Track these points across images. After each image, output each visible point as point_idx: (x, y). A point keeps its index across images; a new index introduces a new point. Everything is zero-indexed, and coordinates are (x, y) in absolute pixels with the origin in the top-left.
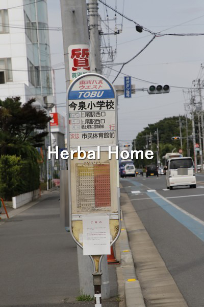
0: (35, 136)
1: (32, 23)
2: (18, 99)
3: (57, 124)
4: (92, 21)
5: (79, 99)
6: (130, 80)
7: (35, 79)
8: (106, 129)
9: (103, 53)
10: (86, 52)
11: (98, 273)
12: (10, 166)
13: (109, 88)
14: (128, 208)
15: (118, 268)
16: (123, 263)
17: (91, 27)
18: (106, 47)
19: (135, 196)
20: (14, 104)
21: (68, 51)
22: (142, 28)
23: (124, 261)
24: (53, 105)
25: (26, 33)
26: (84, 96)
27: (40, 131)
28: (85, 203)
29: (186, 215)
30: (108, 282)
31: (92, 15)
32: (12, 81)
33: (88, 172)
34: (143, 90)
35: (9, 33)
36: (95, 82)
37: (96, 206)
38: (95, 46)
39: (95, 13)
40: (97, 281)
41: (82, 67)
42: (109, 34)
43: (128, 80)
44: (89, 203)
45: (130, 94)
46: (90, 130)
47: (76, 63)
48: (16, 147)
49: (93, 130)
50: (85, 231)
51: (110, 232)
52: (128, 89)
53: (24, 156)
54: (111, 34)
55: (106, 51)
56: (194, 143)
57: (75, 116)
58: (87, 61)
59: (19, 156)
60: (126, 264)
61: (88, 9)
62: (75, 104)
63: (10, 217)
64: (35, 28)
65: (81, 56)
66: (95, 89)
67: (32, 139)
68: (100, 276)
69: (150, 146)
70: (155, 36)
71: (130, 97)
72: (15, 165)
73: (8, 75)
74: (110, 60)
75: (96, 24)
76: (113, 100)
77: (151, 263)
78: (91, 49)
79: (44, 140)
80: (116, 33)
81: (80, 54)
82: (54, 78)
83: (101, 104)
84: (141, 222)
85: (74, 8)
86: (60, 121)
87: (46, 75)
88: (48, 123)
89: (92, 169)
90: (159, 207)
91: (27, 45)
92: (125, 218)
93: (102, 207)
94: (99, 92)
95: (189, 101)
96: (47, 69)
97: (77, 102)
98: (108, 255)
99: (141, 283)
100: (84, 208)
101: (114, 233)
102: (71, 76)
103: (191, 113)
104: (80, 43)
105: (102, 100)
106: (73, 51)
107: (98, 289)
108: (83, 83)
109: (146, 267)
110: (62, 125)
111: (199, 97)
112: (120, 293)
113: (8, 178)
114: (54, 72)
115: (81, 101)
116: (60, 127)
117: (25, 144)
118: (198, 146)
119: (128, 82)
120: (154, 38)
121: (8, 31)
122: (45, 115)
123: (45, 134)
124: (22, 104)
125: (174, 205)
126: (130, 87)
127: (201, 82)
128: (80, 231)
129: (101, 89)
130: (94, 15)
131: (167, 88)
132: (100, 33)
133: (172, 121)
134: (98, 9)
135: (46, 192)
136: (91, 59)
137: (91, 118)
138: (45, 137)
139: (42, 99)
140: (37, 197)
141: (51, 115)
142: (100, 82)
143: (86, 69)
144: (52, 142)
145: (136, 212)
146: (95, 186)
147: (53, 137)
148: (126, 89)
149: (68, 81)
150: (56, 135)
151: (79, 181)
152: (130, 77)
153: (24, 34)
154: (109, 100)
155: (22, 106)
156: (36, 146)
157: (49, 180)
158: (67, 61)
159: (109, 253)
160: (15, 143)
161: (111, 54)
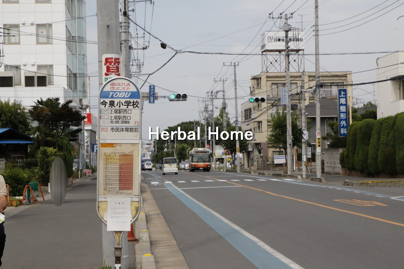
0: (70, 131)
1: (72, 37)
2: (57, 99)
3: (90, 123)
4: (123, 37)
5: (109, 98)
6: (154, 88)
7: (73, 84)
8: (132, 124)
9: (132, 65)
10: (117, 61)
11: (119, 247)
12: (48, 156)
13: (135, 90)
14: (148, 195)
15: (136, 245)
16: (141, 240)
17: (123, 42)
18: (135, 60)
19: (154, 186)
20: (54, 103)
21: (102, 59)
22: (166, 45)
23: (142, 239)
24: (87, 106)
25: (67, 45)
26: (114, 96)
27: (75, 128)
28: (111, 186)
29: (196, 203)
30: (127, 256)
31: (124, 32)
32: (53, 84)
33: (114, 161)
34: (164, 97)
35: (52, 44)
36: (123, 85)
37: (120, 189)
38: (125, 58)
39: (127, 30)
40: (118, 253)
41: (113, 73)
42: (138, 49)
43: (152, 88)
44: (114, 187)
45: (154, 100)
46: (118, 125)
47: (108, 69)
48: (54, 140)
49: (120, 125)
50: (109, 210)
51: (131, 212)
52: (152, 96)
53: (61, 148)
54: (140, 49)
55: (135, 64)
56: (206, 144)
57: (106, 113)
58: (118, 68)
59: (56, 148)
60: (144, 242)
61: (121, 27)
62: (106, 103)
63: (45, 200)
64: (74, 41)
65: (113, 64)
66: (123, 90)
67: (67, 134)
68: (121, 249)
69: (169, 145)
70: (177, 52)
71: (154, 102)
72: (52, 156)
73: (50, 79)
74: (138, 71)
75: (127, 39)
76: (139, 100)
77: (165, 242)
78: (122, 59)
79: (78, 136)
80: (144, 49)
81: (112, 62)
82: (89, 84)
83: (128, 103)
84: (158, 208)
85: (109, 24)
86: (93, 120)
87: (82, 81)
88: (83, 121)
89: (118, 158)
90: (174, 196)
91: (68, 55)
92: (145, 204)
93: (125, 191)
94: (127, 93)
95: (203, 109)
96: (83, 75)
97: (108, 100)
98: (128, 232)
99: (155, 258)
100: (110, 191)
101: (134, 212)
102: (104, 80)
103: (204, 119)
104: (113, 53)
105: (129, 100)
106: (107, 59)
107: (118, 260)
108: (113, 84)
109: (160, 245)
110: (94, 124)
111: (211, 106)
112: (137, 266)
113: (45, 166)
114: (89, 79)
115: (111, 100)
116: (93, 126)
117: (61, 138)
118: (209, 147)
119: (152, 90)
120: (176, 54)
121: (51, 42)
122: (80, 114)
123: (79, 131)
124: (61, 104)
125: (186, 195)
126: (154, 93)
127: (213, 94)
128: (105, 210)
129: (128, 90)
130: (126, 32)
131: (185, 96)
132: (130, 48)
133: (189, 124)
134: (129, 27)
135: (78, 180)
136: (122, 67)
137: (118, 115)
138: (79, 133)
139: (78, 101)
140: (70, 184)
141: (85, 115)
142: (128, 84)
143: (117, 74)
144: (85, 138)
145: (155, 199)
146: (120, 172)
147: (86, 134)
148: (150, 96)
149: (100, 84)
150: (89, 132)
151: (106, 168)
152: (154, 86)
153: (66, 45)
154: (135, 100)
155: (60, 106)
156: (71, 140)
157: (81, 170)
158: (100, 68)
159: (130, 230)
160: (53, 137)
161: (139, 66)
